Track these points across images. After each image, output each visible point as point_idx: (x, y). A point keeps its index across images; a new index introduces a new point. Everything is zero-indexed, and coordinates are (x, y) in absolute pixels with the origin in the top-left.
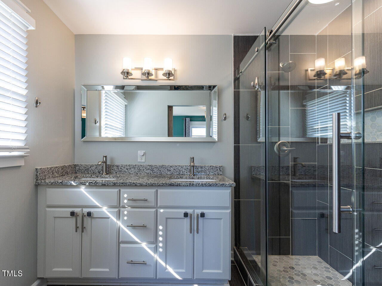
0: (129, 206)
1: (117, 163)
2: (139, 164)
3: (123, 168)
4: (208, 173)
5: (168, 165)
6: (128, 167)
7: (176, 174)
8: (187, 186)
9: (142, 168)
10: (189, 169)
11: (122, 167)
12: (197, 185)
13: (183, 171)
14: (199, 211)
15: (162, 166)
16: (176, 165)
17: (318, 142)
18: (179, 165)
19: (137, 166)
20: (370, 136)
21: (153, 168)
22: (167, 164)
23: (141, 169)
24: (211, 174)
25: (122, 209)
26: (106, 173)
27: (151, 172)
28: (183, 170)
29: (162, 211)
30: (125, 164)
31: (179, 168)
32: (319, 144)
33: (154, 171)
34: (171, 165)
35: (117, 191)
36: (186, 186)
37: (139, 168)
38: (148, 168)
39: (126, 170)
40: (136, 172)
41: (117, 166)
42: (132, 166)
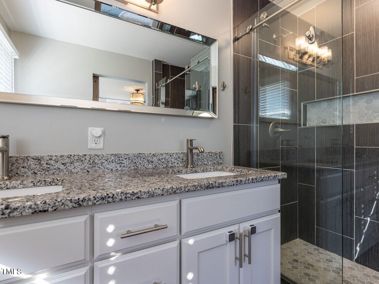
0: (117, 252)
1: (34, 153)
2: (93, 153)
3: (52, 162)
4: (206, 162)
5: (149, 153)
6: (67, 160)
7: (162, 167)
8: (234, 185)
9: (100, 159)
10: (181, 158)
11: (51, 159)
12: (247, 181)
13: (173, 162)
14: (246, 226)
15: (139, 155)
16: (162, 152)
17: (300, 125)
18: (167, 152)
19: (88, 156)
20: (365, 117)
21: (121, 159)
22: (146, 150)
23: (96, 161)
24: (210, 163)
25: (99, 265)
26: (8, 176)
27: (118, 166)
28: (173, 160)
29: (191, 241)
30: (59, 154)
31: (167, 157)
32: (301, 127)
33: (123, 165)
34: (153, 153)
35: (85, 221)
36: (231, 185)
37: (92, 161)
38: (111, 160)
39: (62, 167)
40: (86, 168)
41: (38, 160)
42: (76, 158)
